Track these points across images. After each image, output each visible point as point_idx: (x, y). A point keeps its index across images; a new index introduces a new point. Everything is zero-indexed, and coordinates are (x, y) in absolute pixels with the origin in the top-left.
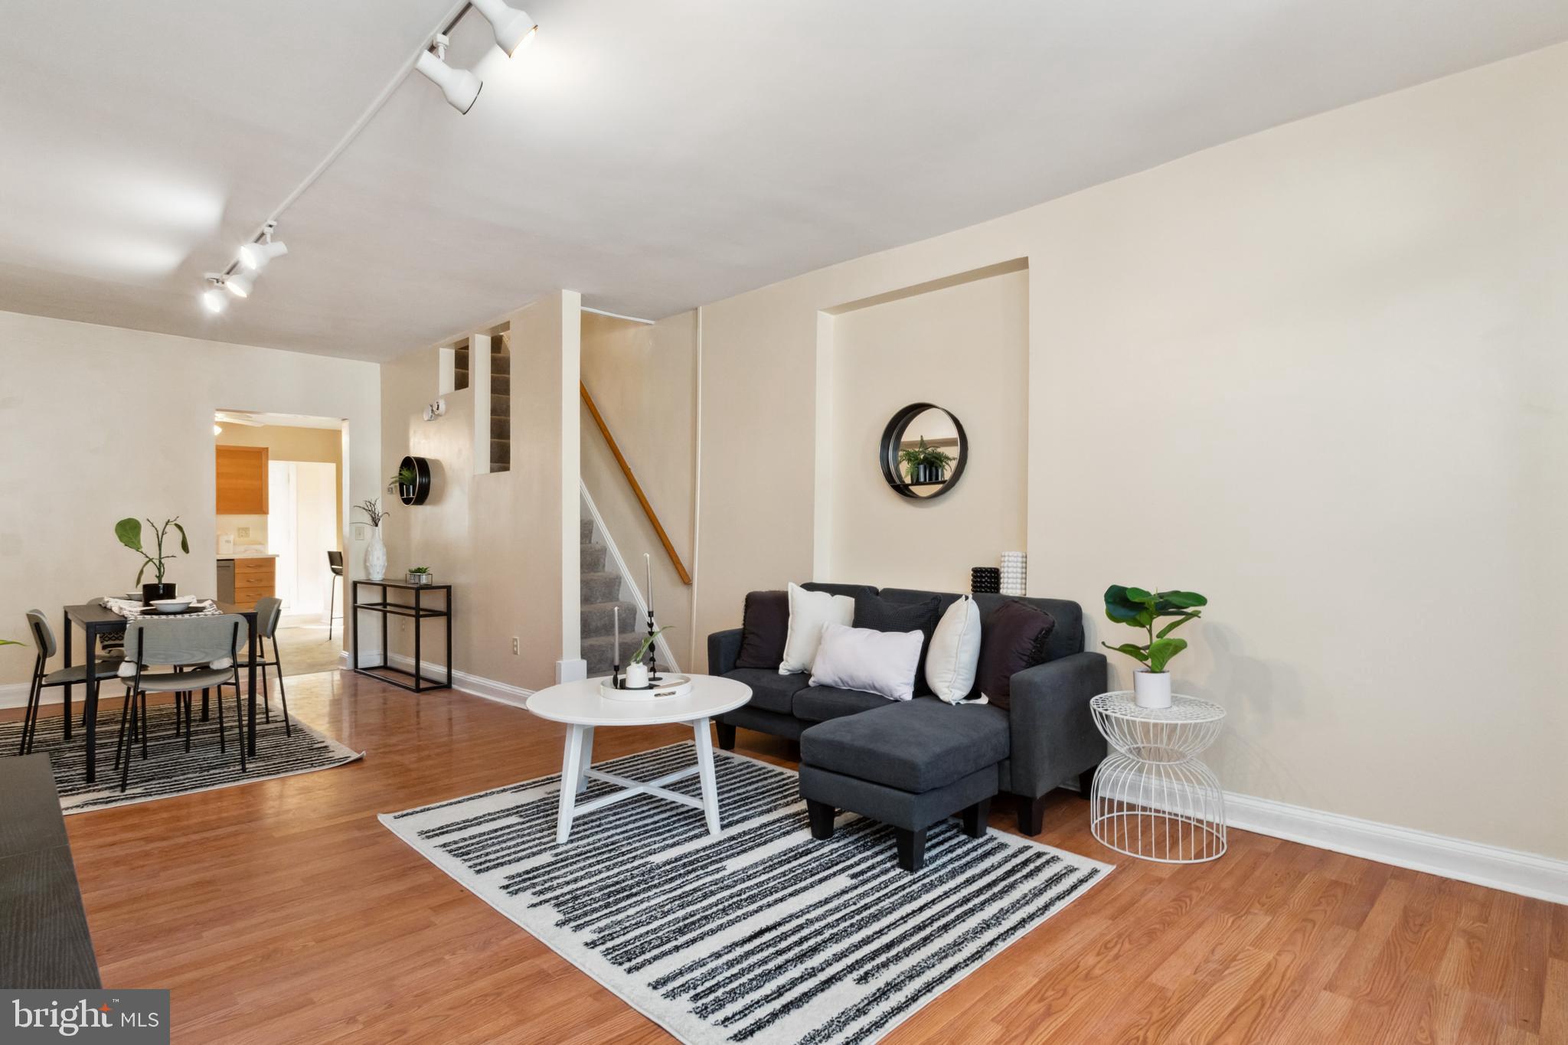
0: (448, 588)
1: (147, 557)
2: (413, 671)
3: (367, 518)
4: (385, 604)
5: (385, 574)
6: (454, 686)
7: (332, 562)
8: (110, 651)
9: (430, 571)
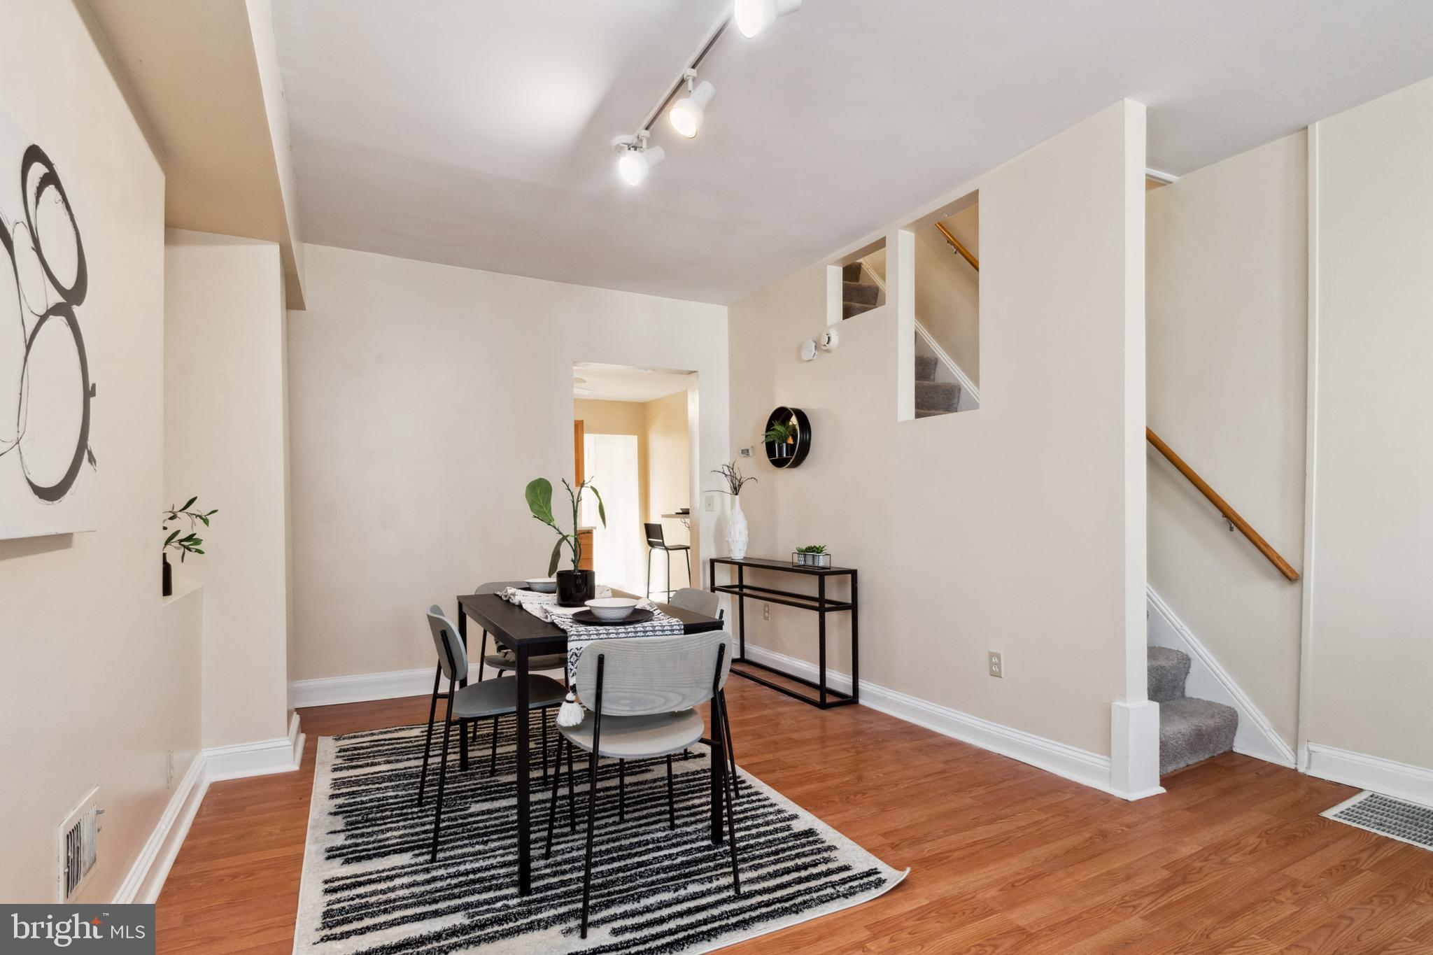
0: (854, 573)
1: (560, 533)
2: (817, 681)
3: (727, 485)
4: (741, 586)
5: (746, 552)
6: (861, 701)
7: (649, 535)
8: (506, 653)
9: (827, 550)
